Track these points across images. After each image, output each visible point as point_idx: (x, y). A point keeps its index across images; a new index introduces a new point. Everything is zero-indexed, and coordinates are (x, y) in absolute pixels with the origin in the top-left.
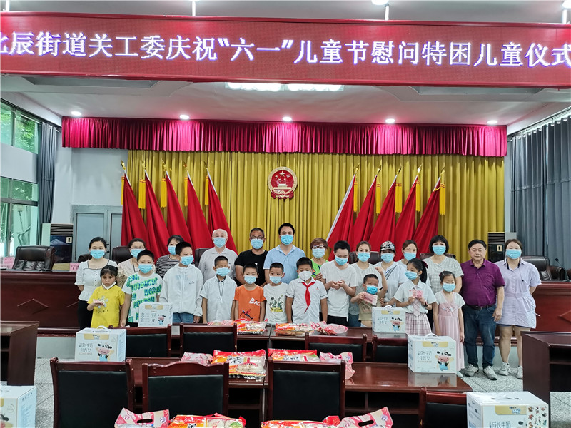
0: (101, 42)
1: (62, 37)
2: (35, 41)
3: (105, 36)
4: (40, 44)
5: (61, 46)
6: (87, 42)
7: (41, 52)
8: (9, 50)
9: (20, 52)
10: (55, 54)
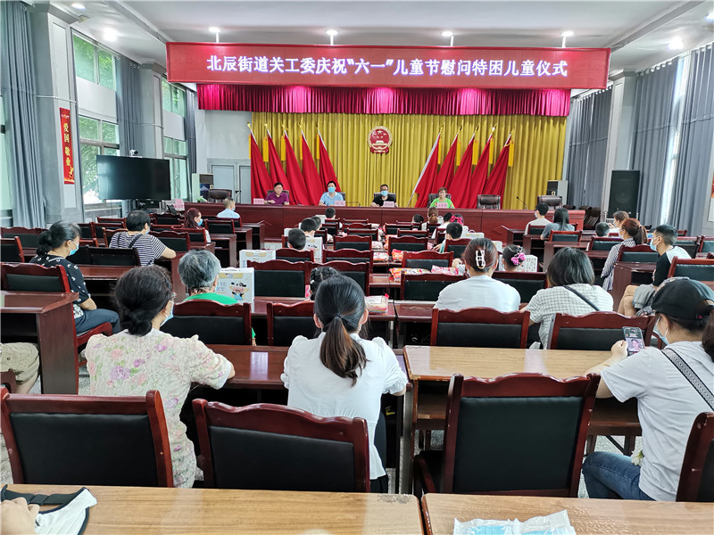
0: (277, 63)
1: (254, 60)
2: (238, 63)
3: (279, 58)
4: (240, 65)
5: (254, 65)
6: (269, 63)
7: (241, 70)
8: (222, 68)
9: (229, 69)
10: (250, 70)
